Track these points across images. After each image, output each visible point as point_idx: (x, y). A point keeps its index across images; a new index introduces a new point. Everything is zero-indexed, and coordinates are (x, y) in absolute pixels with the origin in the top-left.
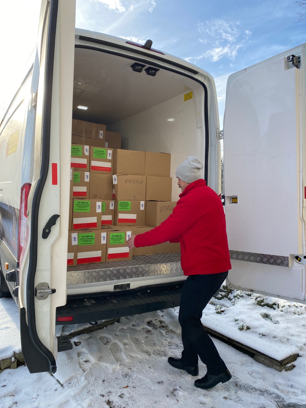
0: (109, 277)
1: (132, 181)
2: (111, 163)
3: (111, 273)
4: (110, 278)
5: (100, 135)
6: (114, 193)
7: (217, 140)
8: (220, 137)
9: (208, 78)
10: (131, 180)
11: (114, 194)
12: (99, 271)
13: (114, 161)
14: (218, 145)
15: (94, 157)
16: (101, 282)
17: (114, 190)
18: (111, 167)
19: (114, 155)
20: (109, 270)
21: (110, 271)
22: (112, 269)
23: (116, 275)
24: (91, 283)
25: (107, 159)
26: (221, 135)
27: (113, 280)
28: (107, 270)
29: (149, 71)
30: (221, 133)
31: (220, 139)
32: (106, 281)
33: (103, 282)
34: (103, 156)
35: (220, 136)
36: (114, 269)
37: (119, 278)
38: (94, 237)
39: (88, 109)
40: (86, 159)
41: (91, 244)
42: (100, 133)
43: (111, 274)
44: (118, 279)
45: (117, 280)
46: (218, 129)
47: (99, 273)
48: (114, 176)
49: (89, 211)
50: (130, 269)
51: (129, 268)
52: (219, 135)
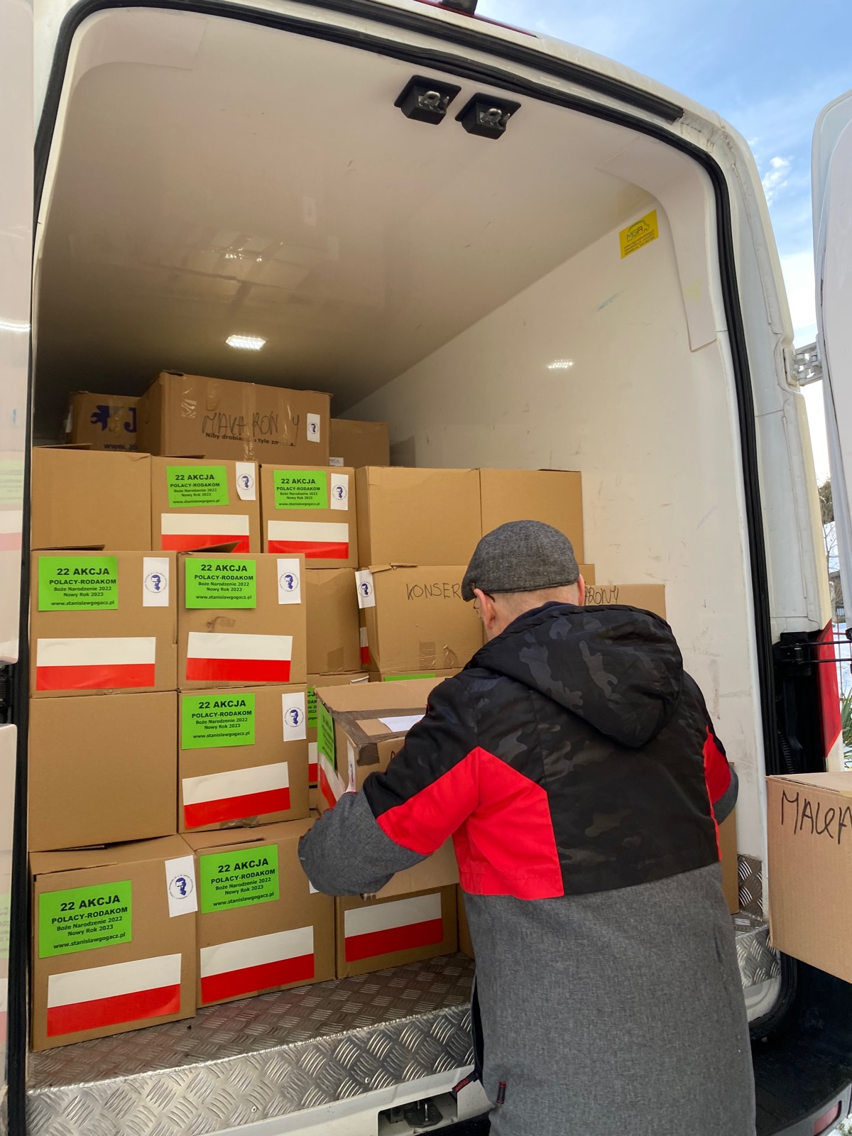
0: (352, 1077)
1: (436, 591)
2: (347, 524)
3: (360, 1055)
4: (355, 1080)
5: (310, 428)
6: (365, 644)
7: (786, 387)
8: (802, 376)
9: (727, 136)
10: (429, 587)
11: (367, 648)
12: (299, 1053)
13: (358, 515)
14: (796, 409)
15: (278, 507)
16: (311, 1110)
17: (363, 630)
18: (347, 541)
19: (358, 493)
20: (349, 1039)
21: (356, 1045)
22: (363, 1034)
23: (382, 1064)
24: (261, 1122)
25: (332, 508)
26: (802, 368)
27: (371, 1089)
28: (341, 1040)
29: (476, 117)
30: (803, 360)
31: (803, 385)
32: (337, 1099)
33: (321, 1107)
34: (315, 499)
35: (799, 373)
36: (375, 1031)
37: (398, 1078)
38: (273, 864)
39: (264, 345)
40: (248, 516)
41: (262, 900)
42: (308, 423)
43: (357, 1059)
44: (396, 1083)
45: (391, 1088)
46: (788, 340)
47: (299, 1060)
48: (362, 577)
49: (250, 740)
50: (450, 1022)
51: (445, 1016)
52: (796, 366)
